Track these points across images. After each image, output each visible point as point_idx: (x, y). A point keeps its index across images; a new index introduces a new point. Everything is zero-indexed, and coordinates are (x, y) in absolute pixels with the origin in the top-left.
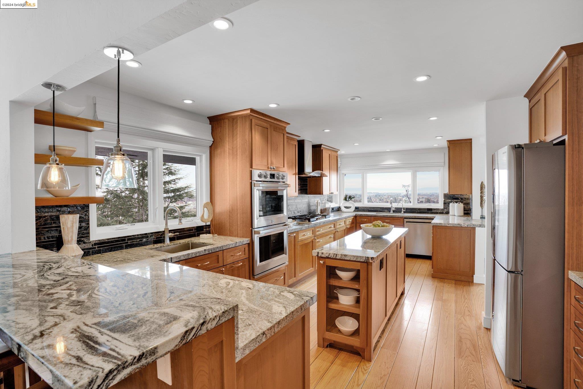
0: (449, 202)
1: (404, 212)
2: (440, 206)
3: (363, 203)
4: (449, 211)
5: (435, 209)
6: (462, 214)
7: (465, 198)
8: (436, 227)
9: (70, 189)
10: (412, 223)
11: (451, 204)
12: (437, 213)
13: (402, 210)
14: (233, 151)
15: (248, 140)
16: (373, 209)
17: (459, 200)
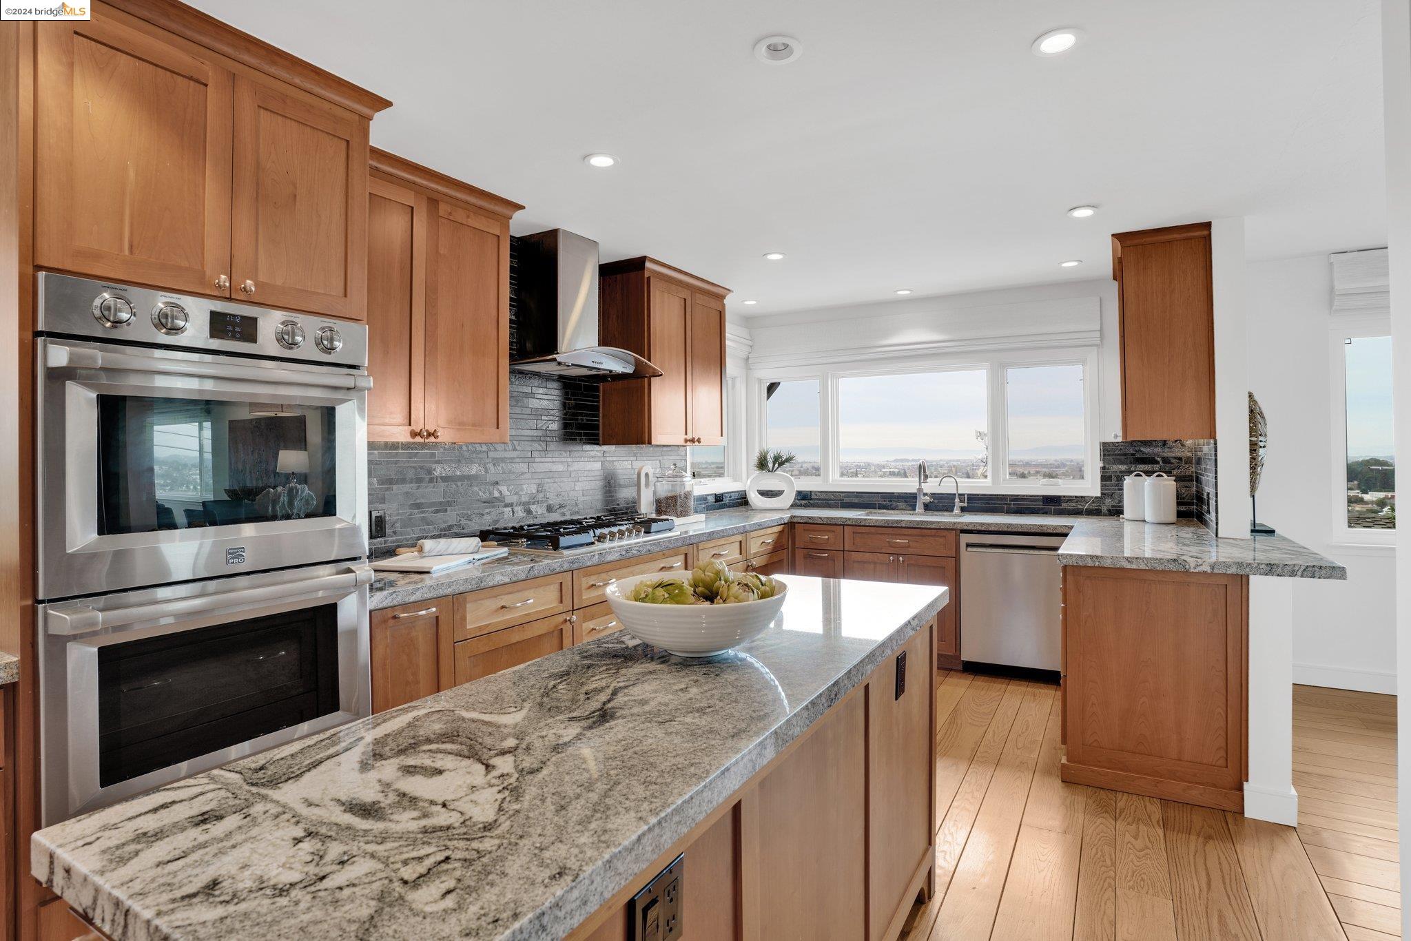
0: (1121, 472)
1: (963, 509)
2: (1090, 486)
3: (826, 480)
4: (1122, 507)
5: (1070, 499)
6: (1172, 517)
7: (1180, 459)
8: (1078, 572)
10: (989, 550)
11: (1128, 481)
12: (1077, 513)
13: (954, 503)
16: (856, 500)
17: (1156, 467)
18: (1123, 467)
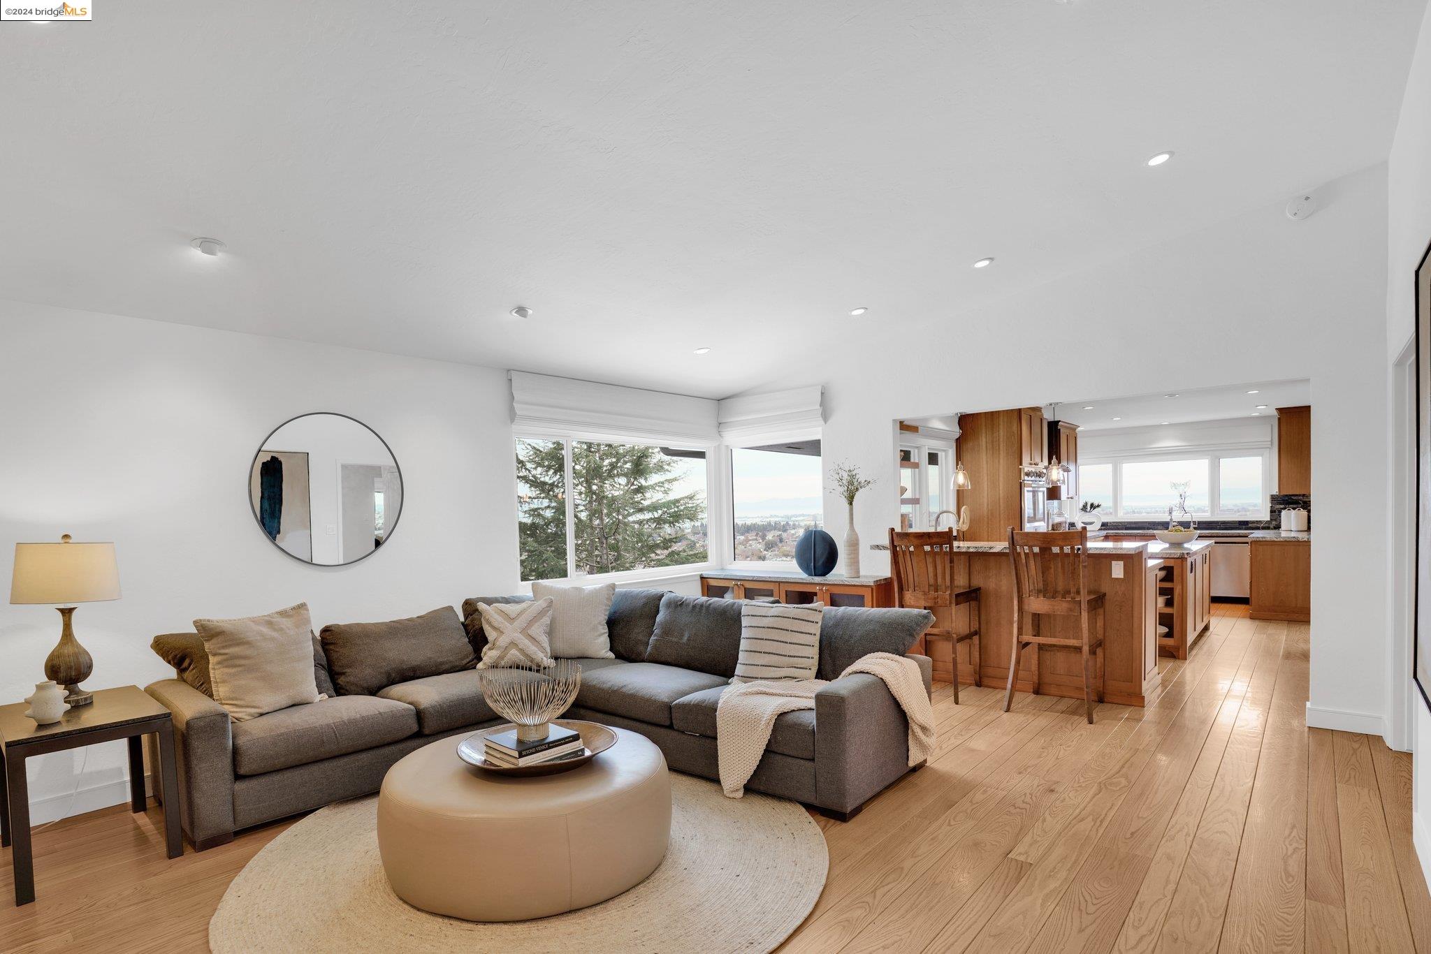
0: (1280, 508)
2: (1264, 516)
3: (1118, 516)
4: (1281, 524)
5: (1252, 522)
6: (1305, 528)
8: (1256, 543)
9: (970, 488)
11: (1283, 513)
12: (1257, 527)
13: (1192, 525)
14: (993, 445)
15: (1016, 432)
16: (1134, 526)
18: (1282, 506)
